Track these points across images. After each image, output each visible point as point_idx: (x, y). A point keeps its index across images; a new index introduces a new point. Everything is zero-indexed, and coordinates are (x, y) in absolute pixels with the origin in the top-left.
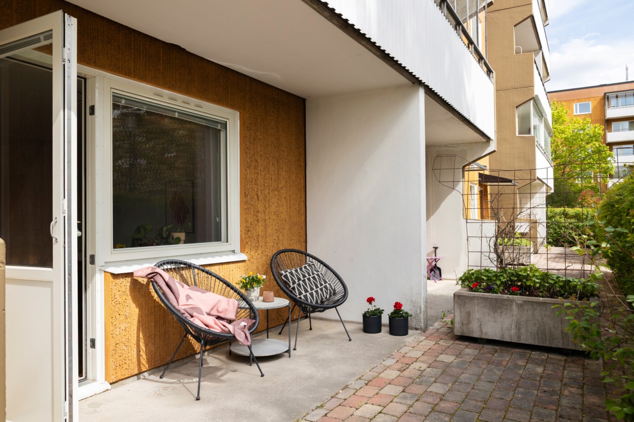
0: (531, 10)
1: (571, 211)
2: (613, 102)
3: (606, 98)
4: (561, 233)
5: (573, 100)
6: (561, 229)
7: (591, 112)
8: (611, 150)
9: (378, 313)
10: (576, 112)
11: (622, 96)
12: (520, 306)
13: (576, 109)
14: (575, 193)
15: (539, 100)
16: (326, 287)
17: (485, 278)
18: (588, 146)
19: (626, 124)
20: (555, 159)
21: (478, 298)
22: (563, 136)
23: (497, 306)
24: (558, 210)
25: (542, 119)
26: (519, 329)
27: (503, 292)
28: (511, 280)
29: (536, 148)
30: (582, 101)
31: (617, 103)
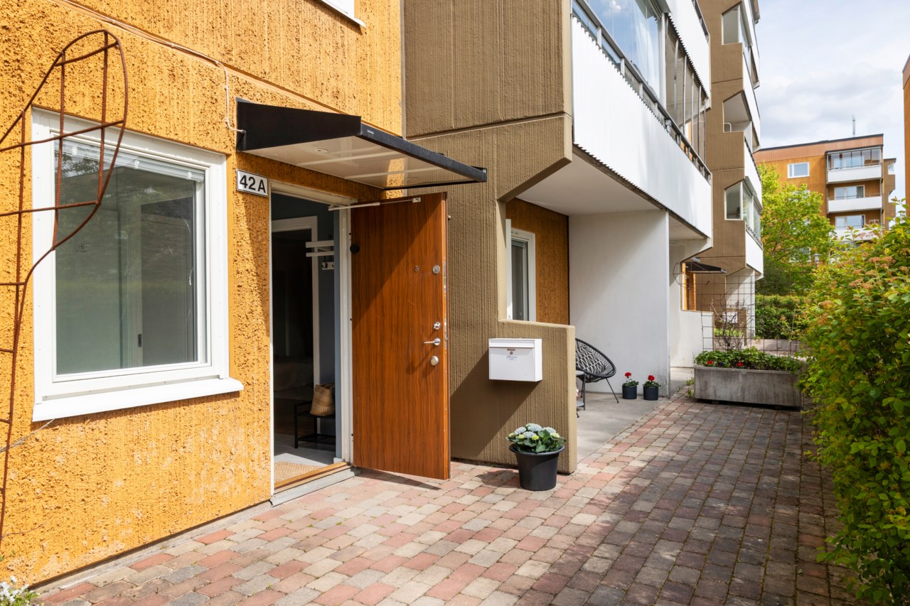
0: (741, 85)
1: (783, 299)
2: (836, 162)
3: (828, 157)
4: (772, 324)
5: (787, 161)
6: (772, 319)
7: (808, 175)
8: (833, 222)
9: (634, 385)
10: (791, 175)
11: (847, 156)
12: (744, 376)
13: (792, 171)
14: (788, 276)
15: (749, 180)
16: (598, 364)
17: (717, 358)
18: (805, 219)
19: (853, 190)
20: (763, 235)
21: (713, 371)
22: (774, 207)
23: (727, 377)
24: (768, 298)
25: (751, 198)
26: (744, 392)
27: (730, 367)
28: (736, 359)
29: (746, 233)
30: (798, 161)
31: (841, 164)
